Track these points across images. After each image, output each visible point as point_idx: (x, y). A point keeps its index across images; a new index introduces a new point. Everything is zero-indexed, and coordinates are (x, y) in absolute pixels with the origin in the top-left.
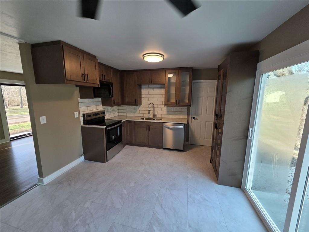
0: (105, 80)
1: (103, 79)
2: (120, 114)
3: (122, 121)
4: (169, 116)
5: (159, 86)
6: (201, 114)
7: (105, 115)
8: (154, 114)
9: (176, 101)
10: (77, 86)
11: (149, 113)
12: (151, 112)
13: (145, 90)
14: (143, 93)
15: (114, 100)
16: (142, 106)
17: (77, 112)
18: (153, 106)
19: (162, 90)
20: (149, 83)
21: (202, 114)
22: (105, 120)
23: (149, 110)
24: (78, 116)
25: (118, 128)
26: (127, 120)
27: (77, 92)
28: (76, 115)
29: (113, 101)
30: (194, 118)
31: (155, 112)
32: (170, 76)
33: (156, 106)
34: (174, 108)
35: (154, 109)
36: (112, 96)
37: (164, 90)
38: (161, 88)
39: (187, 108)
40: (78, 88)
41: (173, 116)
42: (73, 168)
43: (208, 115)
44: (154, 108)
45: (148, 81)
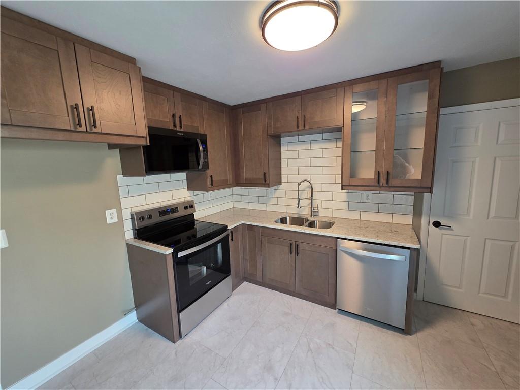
0: (181, 127)
1: (175, 126)
2: (237, 205)
3: (229, 228)
4: (355, 216)
5: (326, 135)
6: (468, 214)
7: (195, 212)
8: (312, 207)
9: (378, 174)
10: (111, 146)
11: (299, 206)
12: (305, 203)
13: (290, 148)
14: (284, 155)
15: (211, 177)
16: (283, 186)
17: (114, 211)
18: (309, 187)
19: (333, 145)
20: (298, 127)
21: (471, 214)
22: (196, 223)
23: (299, 199)
24: (116, 220)
25: (219, 246)
26: (243, 222)
27: (114, 160)
28: (111, 216)
29: (209, 179)
30: (437, 224)
31: (316, 203)
32: (356, 109)
33: (316, 187)
34: (370, 196)
35: (312, 196)
36: (206, 166)
37: (340, 144)
38: (331, 140)
39: (413, 194)
40: (117, 152)
41: (366, 217)
42: (98, 349)
43: (495, 217)
44: (312, 192)
45: (295, 123)
